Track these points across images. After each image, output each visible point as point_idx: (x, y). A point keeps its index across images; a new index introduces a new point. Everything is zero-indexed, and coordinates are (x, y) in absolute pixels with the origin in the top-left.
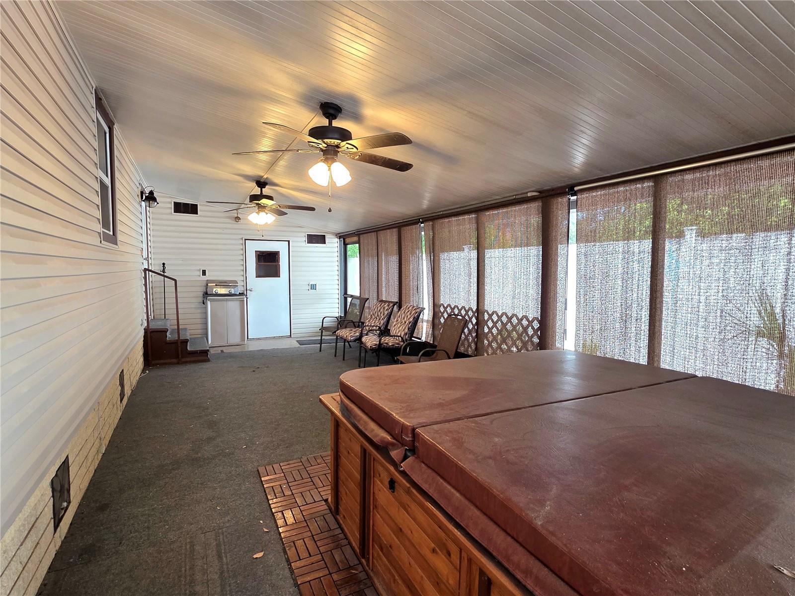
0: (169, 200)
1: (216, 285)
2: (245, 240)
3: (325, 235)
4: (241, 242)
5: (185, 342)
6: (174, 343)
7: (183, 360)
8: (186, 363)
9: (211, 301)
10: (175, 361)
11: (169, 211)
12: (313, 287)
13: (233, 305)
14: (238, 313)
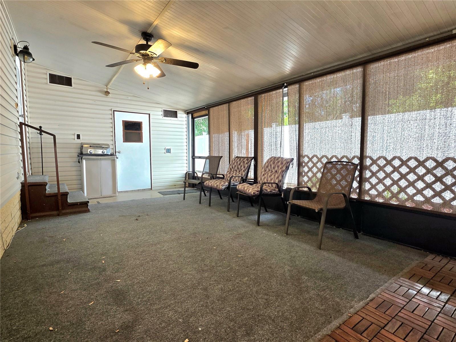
0: (45, 71)
1: (90, 147)
2: (114, 111)
3: (176, 112)
4: (110, 112)
5: (64, 195)
6: (54, 196)
7: (64, 211)
8: (66, 214)
9: (86, 160)
10: (55, 213)
11: (45, 81)
12: (168, 151)
13: (105, 163)
14: (110, 170)
